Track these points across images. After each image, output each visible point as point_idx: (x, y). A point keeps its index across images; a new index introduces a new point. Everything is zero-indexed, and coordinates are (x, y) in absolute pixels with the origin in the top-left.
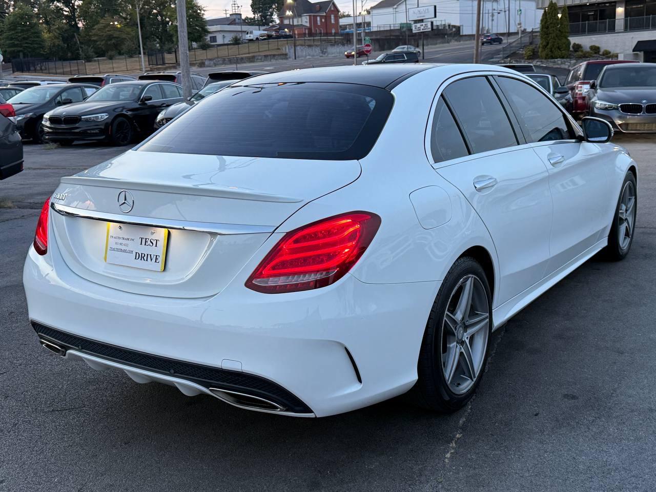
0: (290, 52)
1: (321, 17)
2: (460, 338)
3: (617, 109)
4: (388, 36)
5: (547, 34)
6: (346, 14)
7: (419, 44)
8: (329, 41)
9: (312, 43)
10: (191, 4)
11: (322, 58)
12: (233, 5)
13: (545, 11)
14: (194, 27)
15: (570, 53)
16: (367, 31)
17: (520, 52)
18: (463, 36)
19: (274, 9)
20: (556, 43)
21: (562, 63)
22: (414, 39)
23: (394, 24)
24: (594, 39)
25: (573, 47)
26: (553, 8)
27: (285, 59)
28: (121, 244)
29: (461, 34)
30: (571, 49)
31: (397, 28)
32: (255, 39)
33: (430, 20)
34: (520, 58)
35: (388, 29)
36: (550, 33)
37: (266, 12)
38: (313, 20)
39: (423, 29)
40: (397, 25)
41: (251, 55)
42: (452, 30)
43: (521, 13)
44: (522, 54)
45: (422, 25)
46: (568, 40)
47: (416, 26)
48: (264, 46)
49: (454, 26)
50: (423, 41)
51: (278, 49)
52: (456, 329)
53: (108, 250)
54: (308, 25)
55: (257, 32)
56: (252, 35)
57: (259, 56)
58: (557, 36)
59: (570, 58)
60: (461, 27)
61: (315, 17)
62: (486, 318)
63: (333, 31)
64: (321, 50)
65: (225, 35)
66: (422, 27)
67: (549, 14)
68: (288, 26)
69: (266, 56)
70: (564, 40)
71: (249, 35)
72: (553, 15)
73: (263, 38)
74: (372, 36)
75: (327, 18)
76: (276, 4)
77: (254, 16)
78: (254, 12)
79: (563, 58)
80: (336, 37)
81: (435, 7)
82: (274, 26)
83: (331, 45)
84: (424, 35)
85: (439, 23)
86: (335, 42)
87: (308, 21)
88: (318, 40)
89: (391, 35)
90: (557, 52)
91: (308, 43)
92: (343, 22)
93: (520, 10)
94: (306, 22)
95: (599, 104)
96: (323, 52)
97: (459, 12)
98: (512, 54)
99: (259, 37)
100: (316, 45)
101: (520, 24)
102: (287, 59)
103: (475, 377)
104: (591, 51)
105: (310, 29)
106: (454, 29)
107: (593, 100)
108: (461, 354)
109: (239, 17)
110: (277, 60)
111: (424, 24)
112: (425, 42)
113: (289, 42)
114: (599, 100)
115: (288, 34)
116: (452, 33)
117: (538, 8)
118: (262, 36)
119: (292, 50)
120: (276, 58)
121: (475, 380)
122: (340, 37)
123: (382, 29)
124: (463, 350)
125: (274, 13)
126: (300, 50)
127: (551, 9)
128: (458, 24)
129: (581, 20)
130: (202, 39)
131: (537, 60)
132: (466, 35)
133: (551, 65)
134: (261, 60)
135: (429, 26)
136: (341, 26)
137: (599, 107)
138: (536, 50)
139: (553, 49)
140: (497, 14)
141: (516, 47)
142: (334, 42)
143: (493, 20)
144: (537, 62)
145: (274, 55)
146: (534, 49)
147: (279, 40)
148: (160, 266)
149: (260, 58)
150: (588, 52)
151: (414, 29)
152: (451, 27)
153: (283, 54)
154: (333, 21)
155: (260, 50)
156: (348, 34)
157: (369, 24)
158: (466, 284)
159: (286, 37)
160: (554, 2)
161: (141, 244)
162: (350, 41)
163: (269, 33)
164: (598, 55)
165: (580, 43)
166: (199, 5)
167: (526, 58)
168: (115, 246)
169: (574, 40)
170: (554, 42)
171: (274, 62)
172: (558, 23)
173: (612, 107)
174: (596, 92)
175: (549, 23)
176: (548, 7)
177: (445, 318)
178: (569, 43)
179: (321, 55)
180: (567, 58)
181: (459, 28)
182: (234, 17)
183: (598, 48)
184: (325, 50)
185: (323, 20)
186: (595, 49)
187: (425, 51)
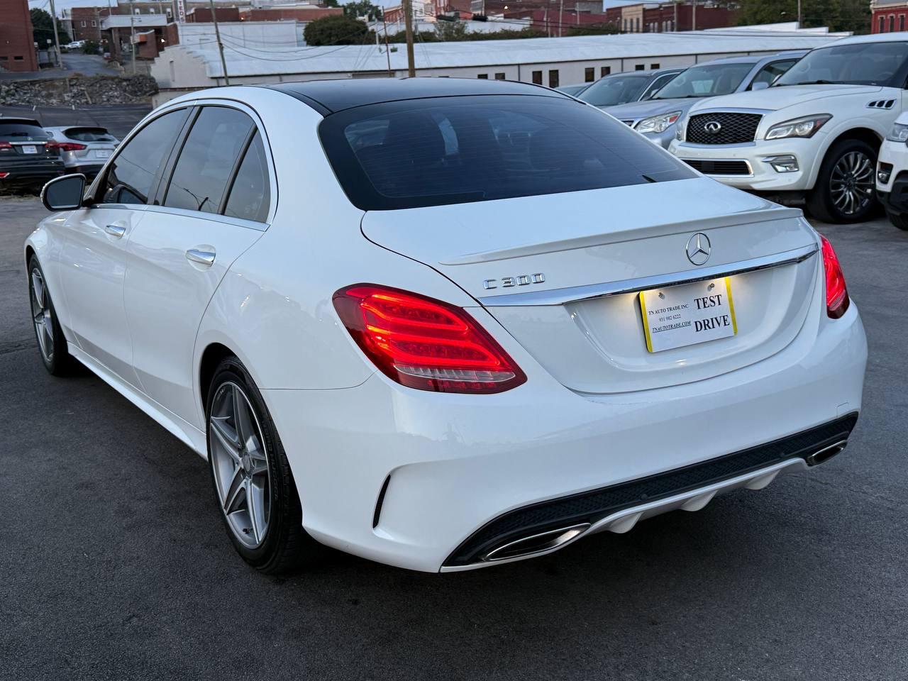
28: (668, 318)
161: (699, 308)
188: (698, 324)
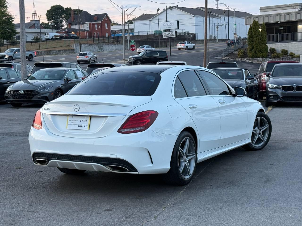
0: (77, 48)
1: (98, 25)
2: (185, 159)
3: (280, 88)
4: (146, 39)
5: (252, 42)
6: (115, 22)
7: (168, 45)
8: (104, 42)
9: (92, 42)
10: (4, 13)
11: (99, 53)
12: (33, 14)
13: (251, 27)
14: (6, 30)
15: (268, 54)
16: (130, 35)
17: (235, 53)
18: (197, 40)
19: (63, 18)
20: (258, 48)
21: (263, 61)
22: (164, 42)
23: (150, 31)
24: (284, 45)
25: (270, 50)
26: (256, 25)
27: (73, 53)
28: (73, 122)
29: (196, 39)
30: (269, 51)
31: (152, 34)
32: (50, 39)
33: (175, 30)
34: (235, 57)
35: (146, 34)
36: (254, 41)
37: (58, 19)
38: (92, 26)
39: (170, 36)
40: (152, 32)
41: (48, 50)
42: (190, 36)
43: (236, 27)
44: (237, 54)
45: (170, 33)
46: (267, 46)
47: (165, 34)
48: (58, 44)
49: (191, 34)
50: (170, 43)
51: (68, 46)
52: (183, 155)
53: (68, 125)
54: (88, 29)
55: (52, 34)
56: (48, 36)
57: (54, 50)
58: (259, 43)
59: (268, 57)
60: (196, 35)
61: (94, 25)
62: (194, 155)
63: (107, 35)
64: (99, 48)
65: (28, 35)
66: (170, 35)
67: (253, 29)
68: (75, 30)
69: (59, 51)
70: (264, 46)
71: (46, 36)
72: (256, 29)
73: (57, 38)
74: (135, 39)
75: (102, 25)
76: (65, 15)
77: (48, 22)
78: (49, 20)
79: (263, 57)
80: (109, 39)
81: (178, 22)
82: (64, 30)
83: (106, 44)
84: (171, 40)
85: (181, 32)
86: (109, 42)
87: (89, 27)
88: (97, 40)
89: (148, 39)
90: (259, 54)
91: (89, 43)
92: (113, 28)
93: (236, 25)
94: (87, 28)
95: (270, 85)
96: (100, 49)
97: (194, 25)
98: (230, 54)
99: (54, 37)
100: (96, 44)
101: (235, 34)
102: (74, 53)
103: (190, 175)
104: (282, 53)
105: (90, 32)
106: (191, 36)
107: (267, 83)
108: (185, 165)
109: (37, 22)
110: (67, 53)
111: (170, 32)
112: (172, 44)
113: (76, 41)
114: (270, 83)
115: (75, 36)
116: (190, 38)
117: (246, 25)
118: (56, 37)
119: (78, 47)
120: (66, 52)
121: (190, 176)
122: (113, 39)
123: (142, 34)
124: (186, 164)
125: (63, 20)
126: (84, 47)
127: (254, 25)
128: (194, 32)
129: (275, 33)
130: (12, 38)
131: (246, 58)
132: (199, 40)
133: (256, 62)
134: (56, 54)
135: (174, 34)
136: (112, 31)
137: (270, 87)
138: (245, 52)
139: (257, 51)
140: (220, 26)
141: (232, 49)
142: (107, 42)
143: (218, 30)
144: (247, 59)
145: (65, 50)
146: (244, 51)
147: (68, 39)
148: (88, 128)
149: (55, 52)
150: (280, 54)
151: (164, 35)
152: (189, 34)
153: (71, 50)
154: (106, 28)
155: (55, 47)
156: (118, 37)
157: (132, 30)
158: (187, 141)
159: (73, 37)
160: (256, 21)
161: (81, 122)
162: (119, 42)
163: (61, 35)
164: (287, 56)
165: (274, 48)
166: (10, 14)
167: (239, 57)
168: (70, 123)
169: (270, 46)
170: (257, 47)
171: (65, 55)
172: (259, 34)
173: (277, 88)
174: (269, 79)
175: (253, 34)
176: (253, 24)
177: (179, 150)
178: (267, 48)
179: (99, 51)
180: (266, 57)
181: (195, 35)
182: (34, 22)
183: (287, 51)
184: (101, 48)
185: (100, 27)
186: (285, 52)
187: (171, 50)
188: (79, 125)
